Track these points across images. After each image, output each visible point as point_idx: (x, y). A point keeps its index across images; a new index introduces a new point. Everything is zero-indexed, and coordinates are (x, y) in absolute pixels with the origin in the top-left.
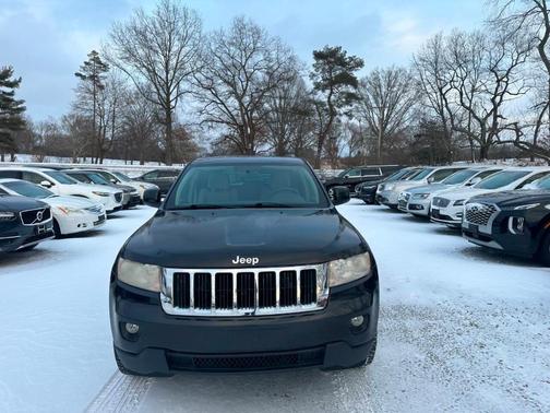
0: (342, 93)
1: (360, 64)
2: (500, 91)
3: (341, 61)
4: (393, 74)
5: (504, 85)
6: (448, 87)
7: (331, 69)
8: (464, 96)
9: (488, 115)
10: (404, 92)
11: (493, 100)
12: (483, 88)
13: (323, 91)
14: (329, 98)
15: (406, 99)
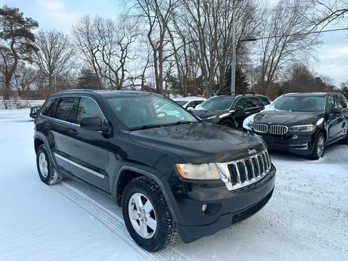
0: (23, 44)
1: (36, 25)
2: (124, 56)
3: (19, 19)
4: (54, 36)
5: (125, 53)
6: (96, 49)
7: (11, 24)
8: (105, 56)
9: (119, 69)
10: (63, 48)
11: (121, 61)
12: (114, 53)
13: (5, 40)
14: (12, 46)
15: (65, 54)
